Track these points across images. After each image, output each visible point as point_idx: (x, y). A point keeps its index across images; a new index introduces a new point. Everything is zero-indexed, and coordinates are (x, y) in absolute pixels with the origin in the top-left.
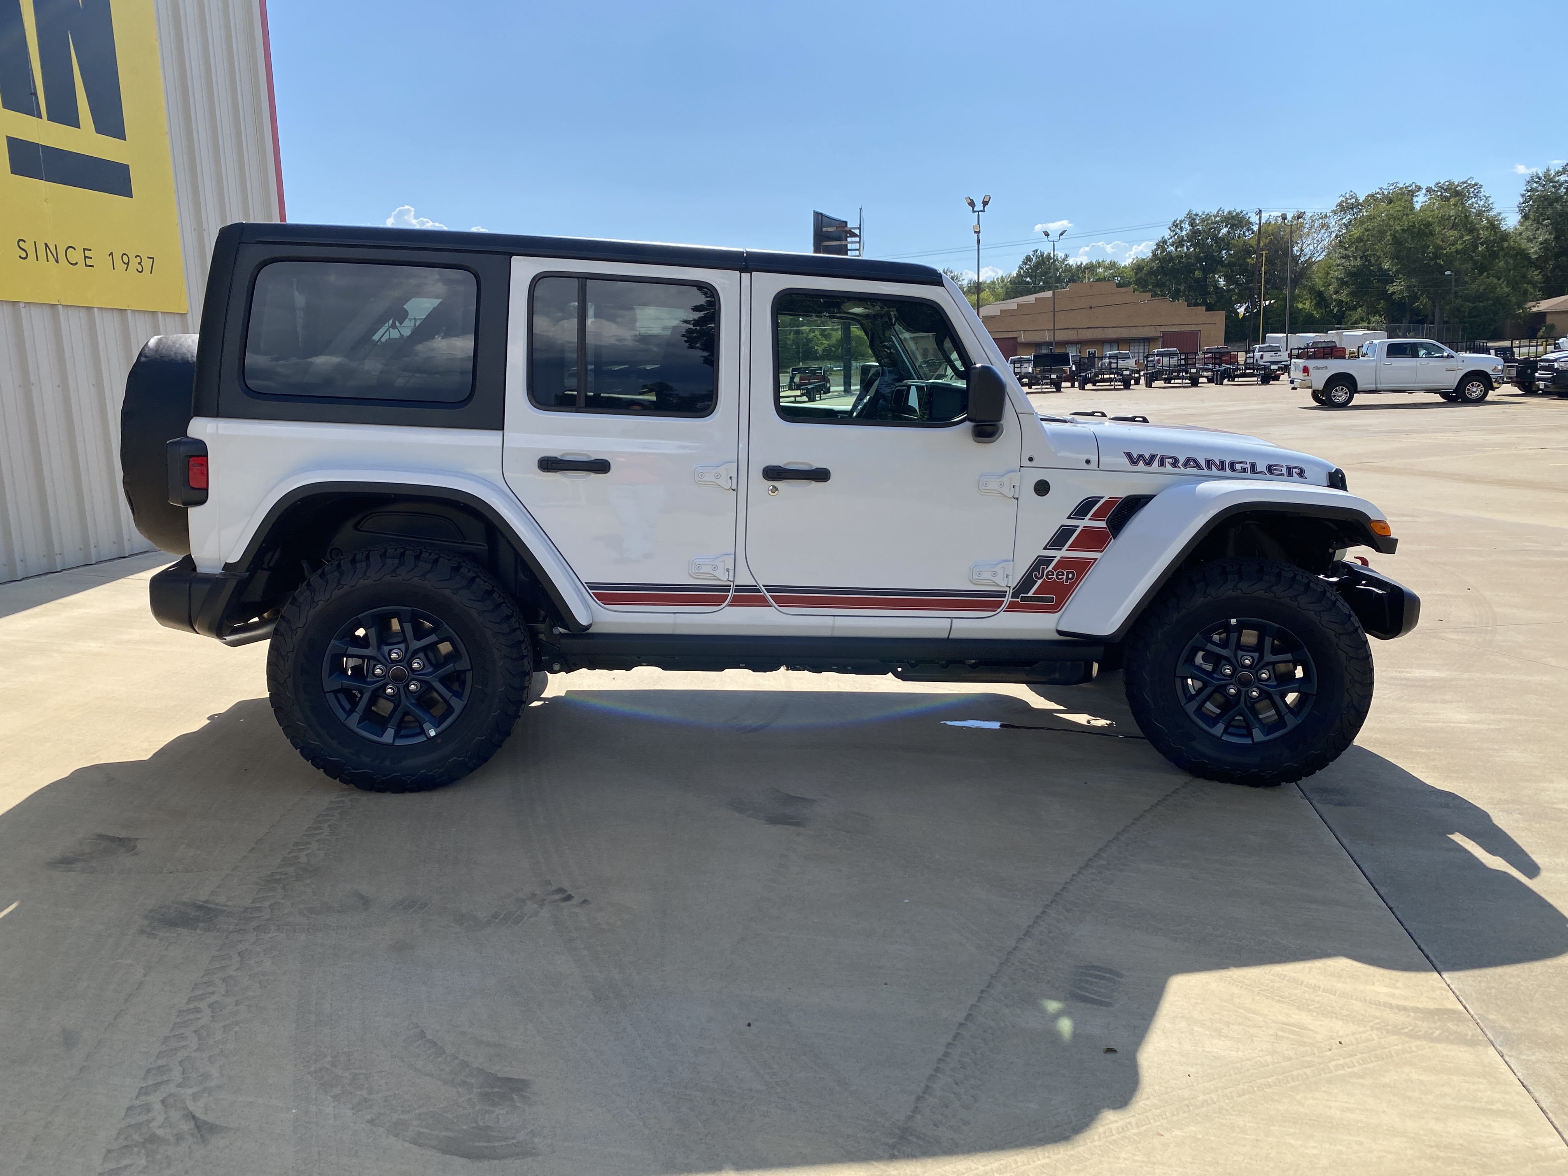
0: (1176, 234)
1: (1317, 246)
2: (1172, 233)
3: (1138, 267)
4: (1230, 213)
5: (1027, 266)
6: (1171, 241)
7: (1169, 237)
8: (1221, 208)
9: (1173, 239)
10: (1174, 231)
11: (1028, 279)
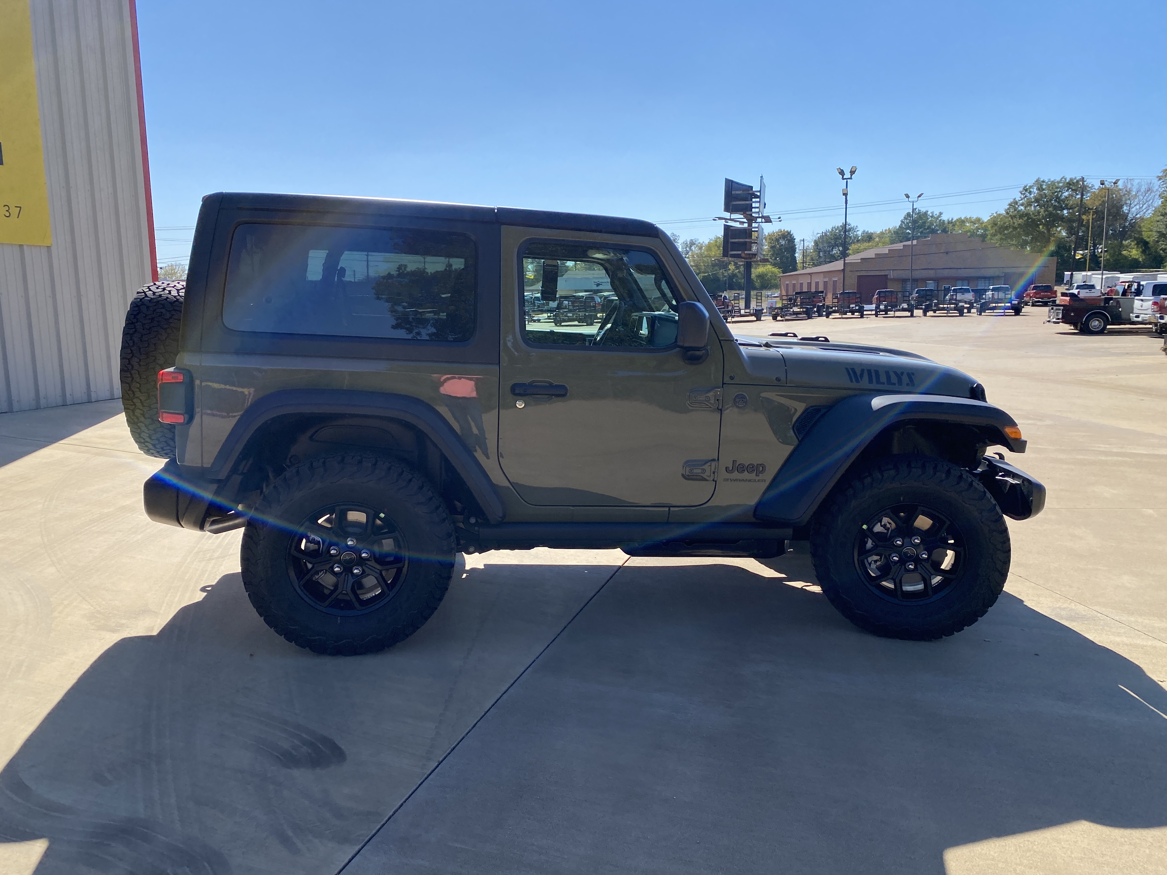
0: (1026, 196)
1: (1143, 206)
2: (1022, 196)
3: (994, 222)
4: (1071, 180)
5: (908, 221)
6: (1021, 202)
7: (1020, 199)
8: (1064, 177)
9: (1023, 201)
10: (1024, 194)
11: (908, 231)
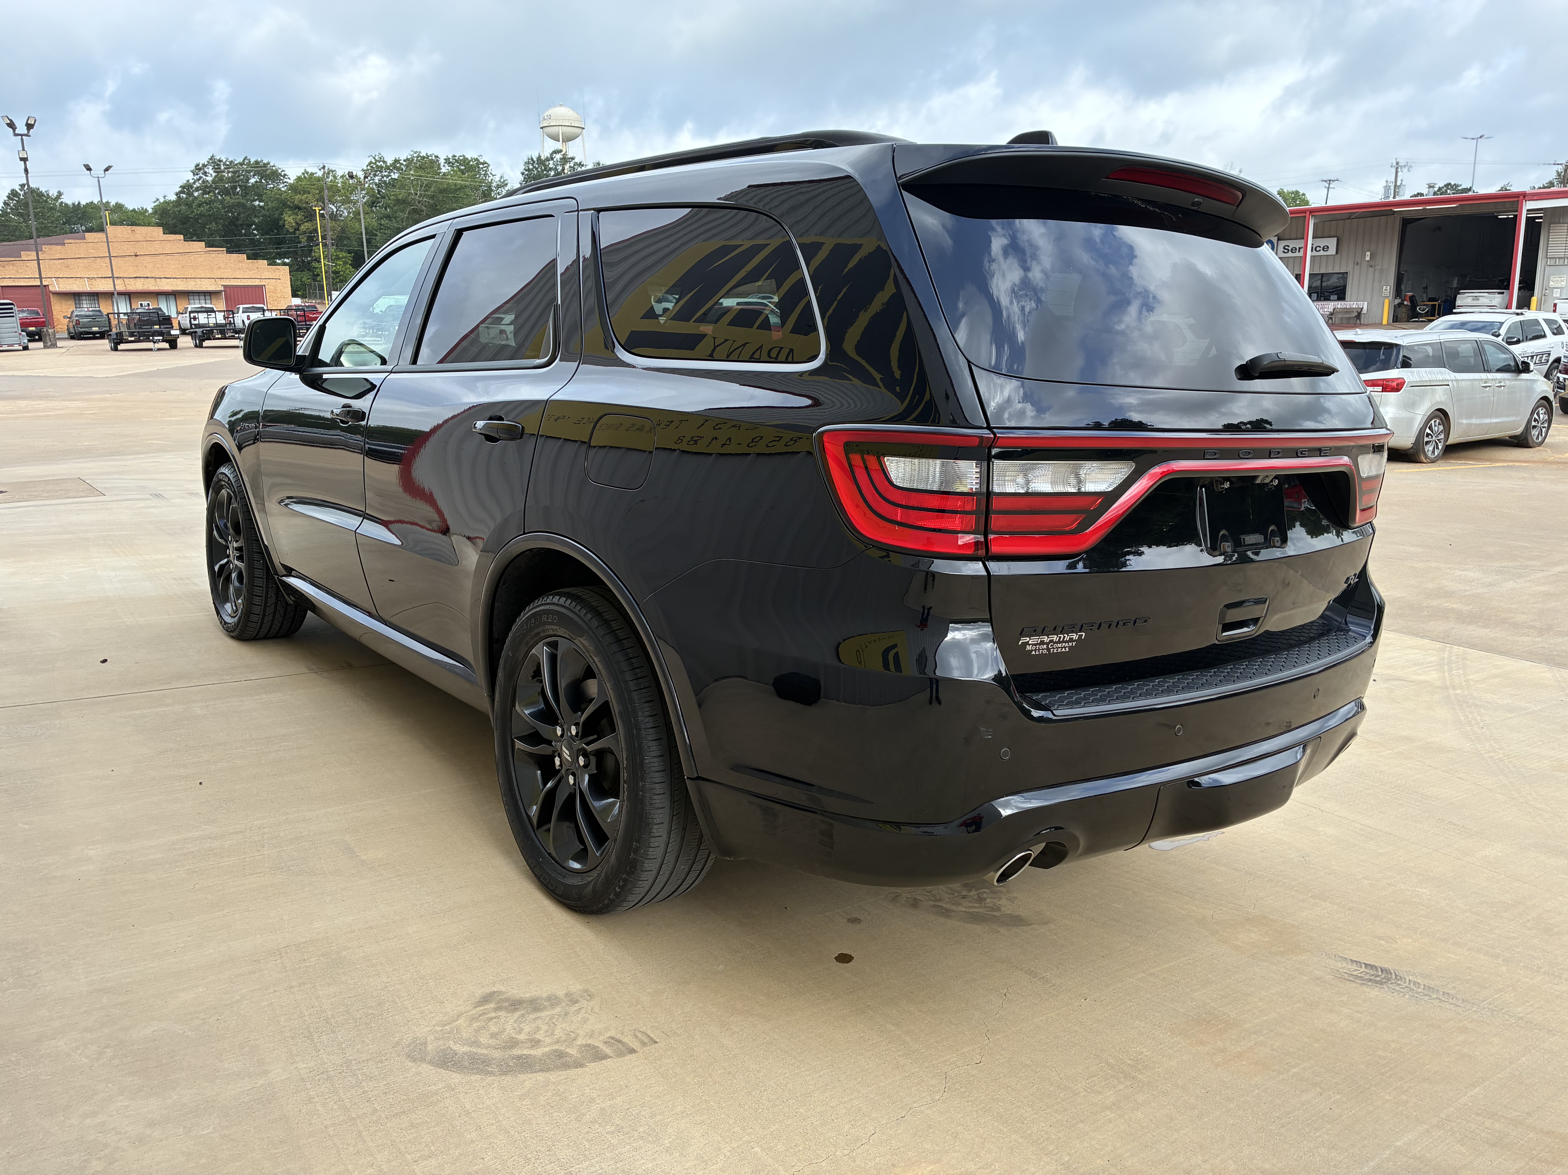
0: (200, 178)
2: (196, 177)
3: (163, 209)
6: (195, 185)
7: (193, 181)
9: (198, 184)
10: (198, 175)
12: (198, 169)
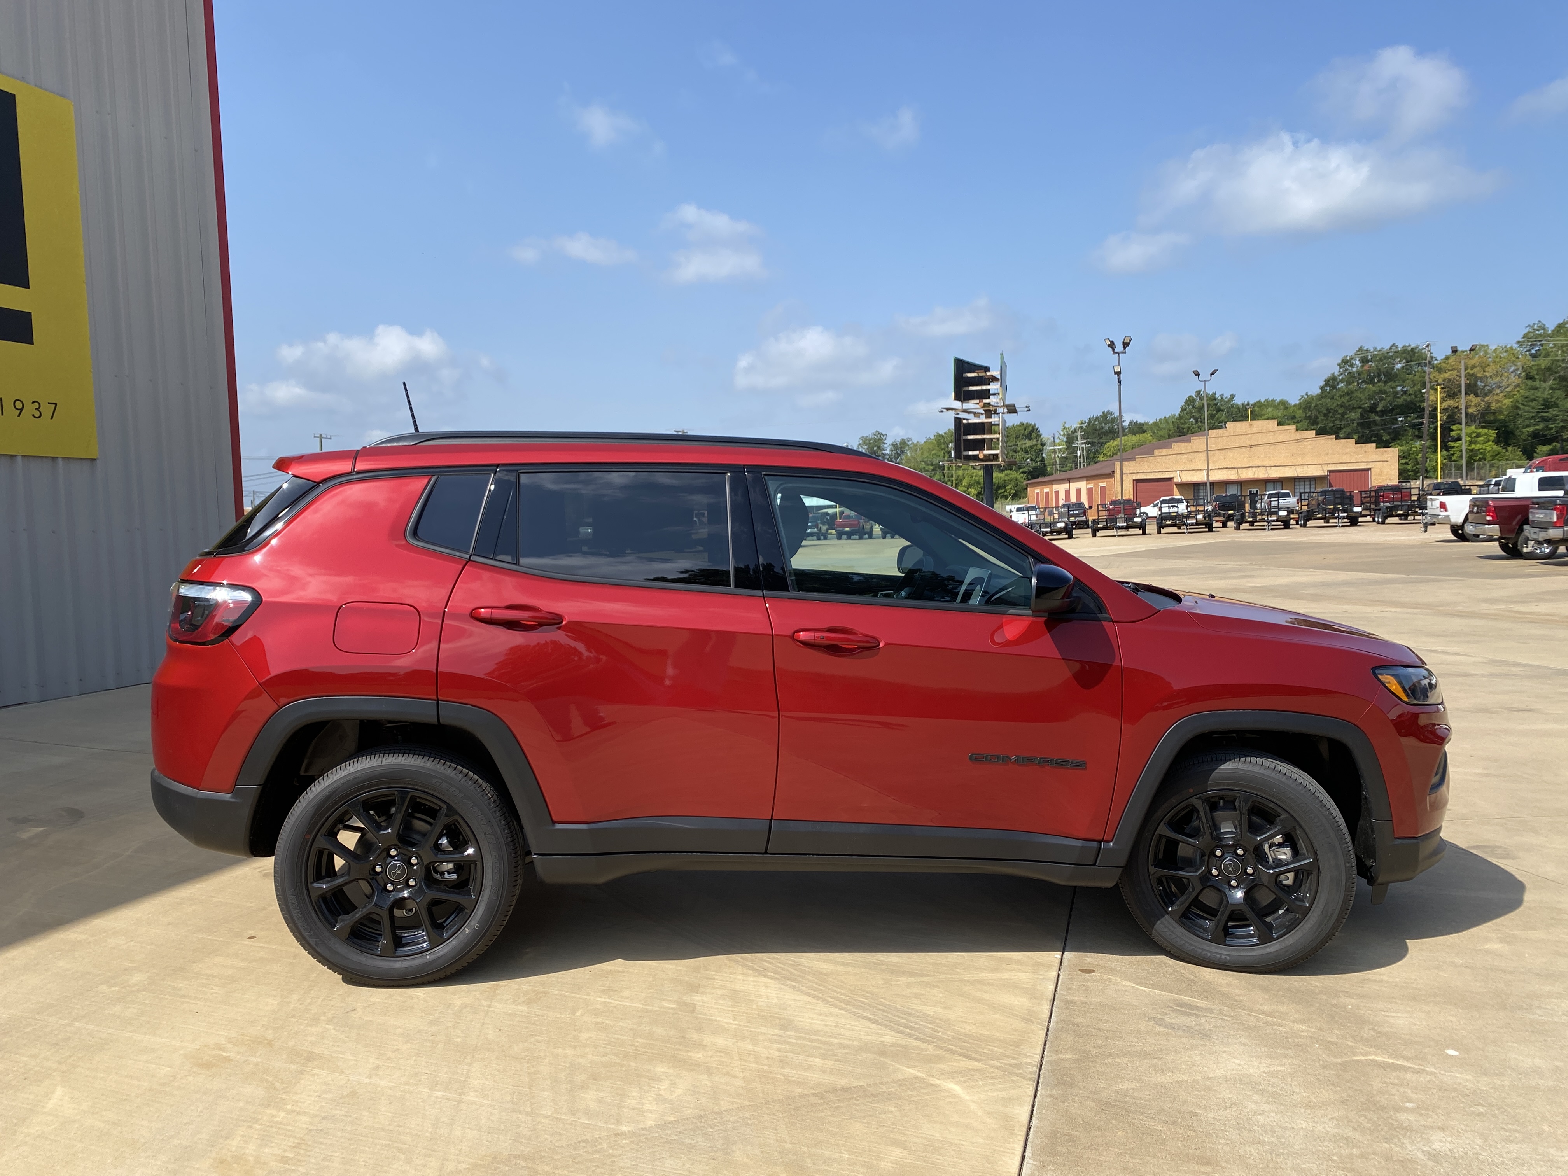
0: (1346, 370)
2: (1341, 370)
4: (1404, 348)
5: (1190, 407)
6: (1340, 377)
7: (1338, 374)
8: (1394, 344)
9: (1343, 376)
10: (1344, 367)
12: (1346, 362)
